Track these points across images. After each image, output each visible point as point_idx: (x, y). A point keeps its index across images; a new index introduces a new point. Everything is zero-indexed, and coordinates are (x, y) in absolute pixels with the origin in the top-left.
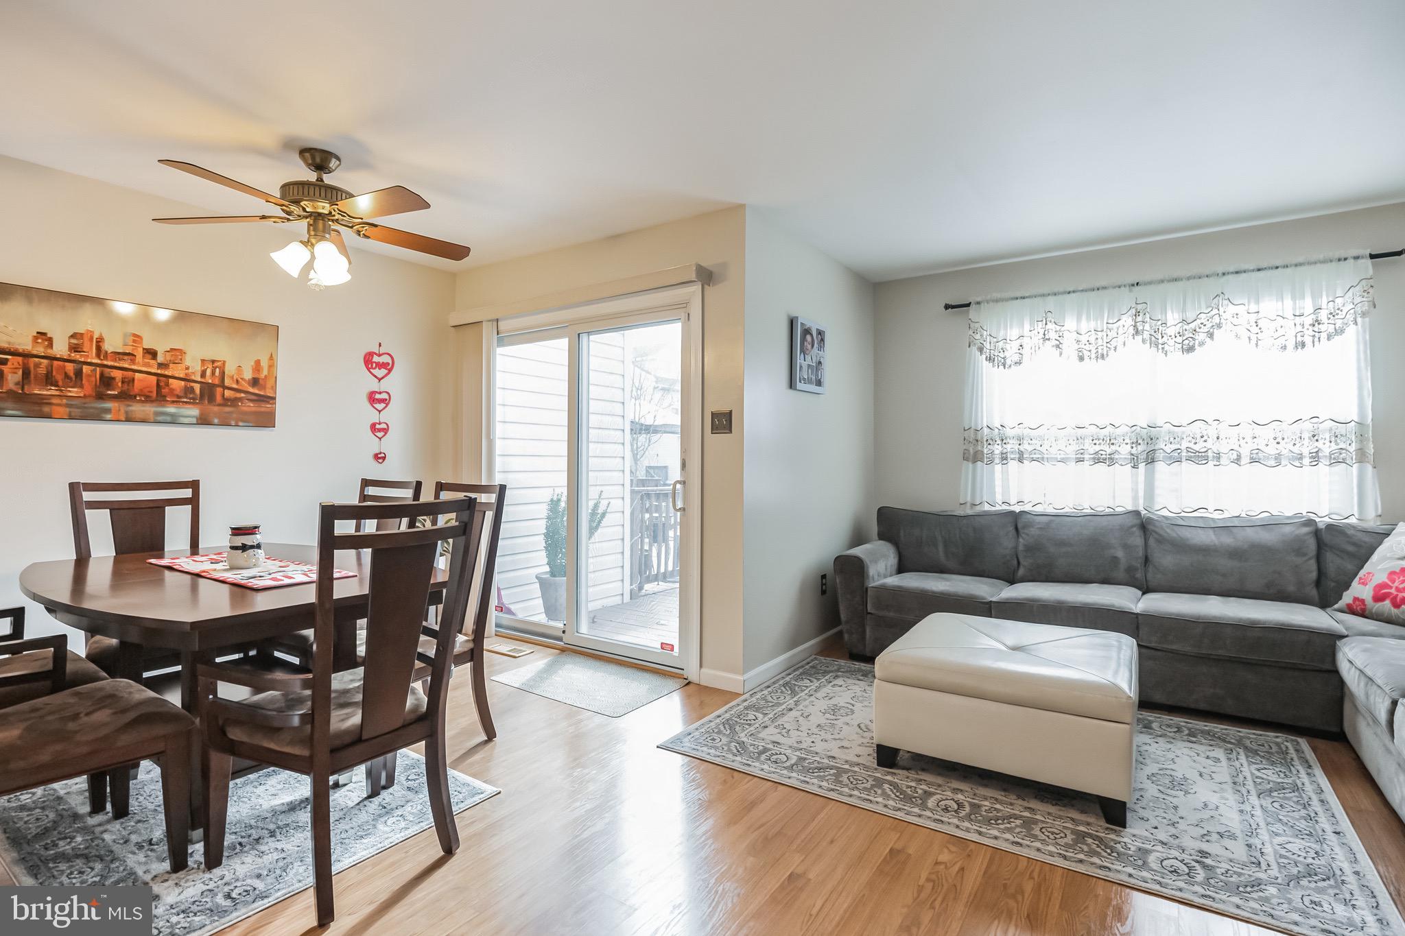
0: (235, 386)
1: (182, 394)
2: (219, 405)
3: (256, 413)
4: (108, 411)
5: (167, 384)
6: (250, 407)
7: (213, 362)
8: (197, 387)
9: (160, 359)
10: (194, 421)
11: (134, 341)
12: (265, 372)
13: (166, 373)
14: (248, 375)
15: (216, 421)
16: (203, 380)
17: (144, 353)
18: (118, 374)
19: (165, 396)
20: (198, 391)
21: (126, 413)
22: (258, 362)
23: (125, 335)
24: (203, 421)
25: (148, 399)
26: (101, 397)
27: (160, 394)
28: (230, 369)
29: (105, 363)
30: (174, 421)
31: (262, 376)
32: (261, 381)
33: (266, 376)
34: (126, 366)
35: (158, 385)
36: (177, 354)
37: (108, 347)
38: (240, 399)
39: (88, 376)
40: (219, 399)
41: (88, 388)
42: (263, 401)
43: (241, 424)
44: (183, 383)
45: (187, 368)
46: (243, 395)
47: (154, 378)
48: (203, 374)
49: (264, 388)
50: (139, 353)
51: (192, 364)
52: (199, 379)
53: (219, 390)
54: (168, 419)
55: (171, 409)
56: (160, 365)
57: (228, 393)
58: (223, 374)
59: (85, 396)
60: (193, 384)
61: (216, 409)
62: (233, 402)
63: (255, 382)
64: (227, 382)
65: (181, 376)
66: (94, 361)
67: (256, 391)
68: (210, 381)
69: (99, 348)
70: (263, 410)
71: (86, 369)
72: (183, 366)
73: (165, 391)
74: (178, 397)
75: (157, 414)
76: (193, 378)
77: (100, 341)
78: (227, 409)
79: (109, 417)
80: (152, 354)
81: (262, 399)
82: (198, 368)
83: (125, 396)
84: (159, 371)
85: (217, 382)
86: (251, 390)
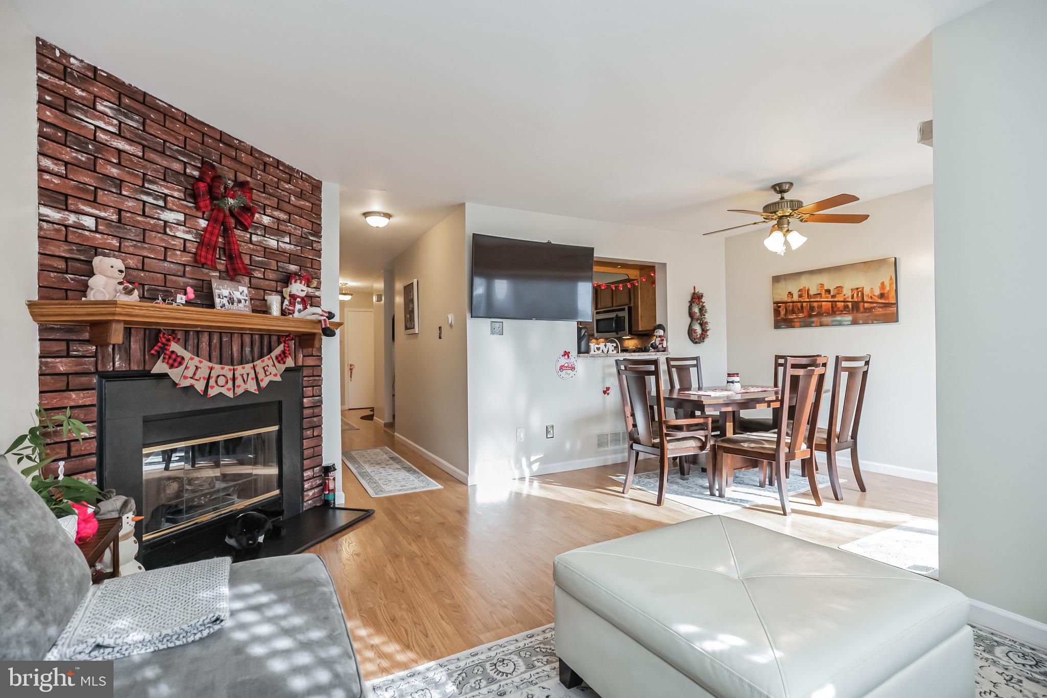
0: (870, 300)
1: (843, 310)
2: (862, 313)
3: (882, 315)
4: (813, 322)
5: (836, 305)
6: (880, 311)
7: (857, 289)
8: (850, 305)
9: (832, 293)
10: (850, 323)
11: (821, 287)
12: (888, 288)
13: (835, 300)
14: (877, 292)
15: (861, 322)
16: (853, 300)
17: (825, 292)
18: (815, 304)
19: (835, 312)
20: (850, 307)
21: (820, 322)
22: (883, 284)
23: (817, 286)
24: (855, 322)
25: (828, 314)
26: (810, 316)
27: (834, 311)
28: (867, 291)
29: (811, 300)
30: (840, 324)
31: (886, 291)
32: (885, 295)
33: (888, 291)
34: (819, 300)
35: (832, 306)
36: (839, 289)
37: (811, 293)
38: (874, 308)
39: (805, 307)
40: (862, 309)
41: (806, 313)
42: (888, 306)
43: (875, 322)
44: (843, 303)
45: (845, 295)
46: (875, 305)
47: (830, 303)
48: (853, 297)
49: (888, 298)
50: (823, 293)
51: (847, 293)
52: (850, 300)
53: (861, 304)
54: (838, 323)
55: (838, 318)
56: (833, 296)
57: (866, 305)
58: (863, 294)
59: (805, 317)
60: (847, 303)
61: (860, 315)
62: (869, 310)
63: (882, 296)
64: (865, 299)
65: (842, 300)
66: (807, 300)
67: (883, 301)
68: (856, 300)
69: (808, 294)
70: (888, 312)
71: (804, 304)
72: (842, 295)
73: (835, 309)
74: (842, 311)
75: (833, 321)
76: (848, 300)
77: (808, 290)
78: (867, 314)
79: (813, 325)
80: (828, 291)
81: (887, 305)
82: (848, 293)
83: (820, 314)
84: (832, 300)
85: (860, 300)
86: (880, 301)
